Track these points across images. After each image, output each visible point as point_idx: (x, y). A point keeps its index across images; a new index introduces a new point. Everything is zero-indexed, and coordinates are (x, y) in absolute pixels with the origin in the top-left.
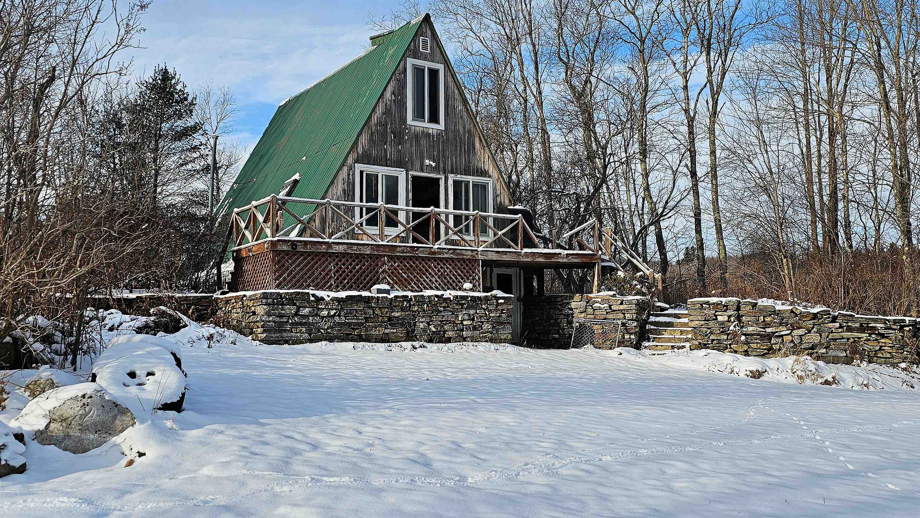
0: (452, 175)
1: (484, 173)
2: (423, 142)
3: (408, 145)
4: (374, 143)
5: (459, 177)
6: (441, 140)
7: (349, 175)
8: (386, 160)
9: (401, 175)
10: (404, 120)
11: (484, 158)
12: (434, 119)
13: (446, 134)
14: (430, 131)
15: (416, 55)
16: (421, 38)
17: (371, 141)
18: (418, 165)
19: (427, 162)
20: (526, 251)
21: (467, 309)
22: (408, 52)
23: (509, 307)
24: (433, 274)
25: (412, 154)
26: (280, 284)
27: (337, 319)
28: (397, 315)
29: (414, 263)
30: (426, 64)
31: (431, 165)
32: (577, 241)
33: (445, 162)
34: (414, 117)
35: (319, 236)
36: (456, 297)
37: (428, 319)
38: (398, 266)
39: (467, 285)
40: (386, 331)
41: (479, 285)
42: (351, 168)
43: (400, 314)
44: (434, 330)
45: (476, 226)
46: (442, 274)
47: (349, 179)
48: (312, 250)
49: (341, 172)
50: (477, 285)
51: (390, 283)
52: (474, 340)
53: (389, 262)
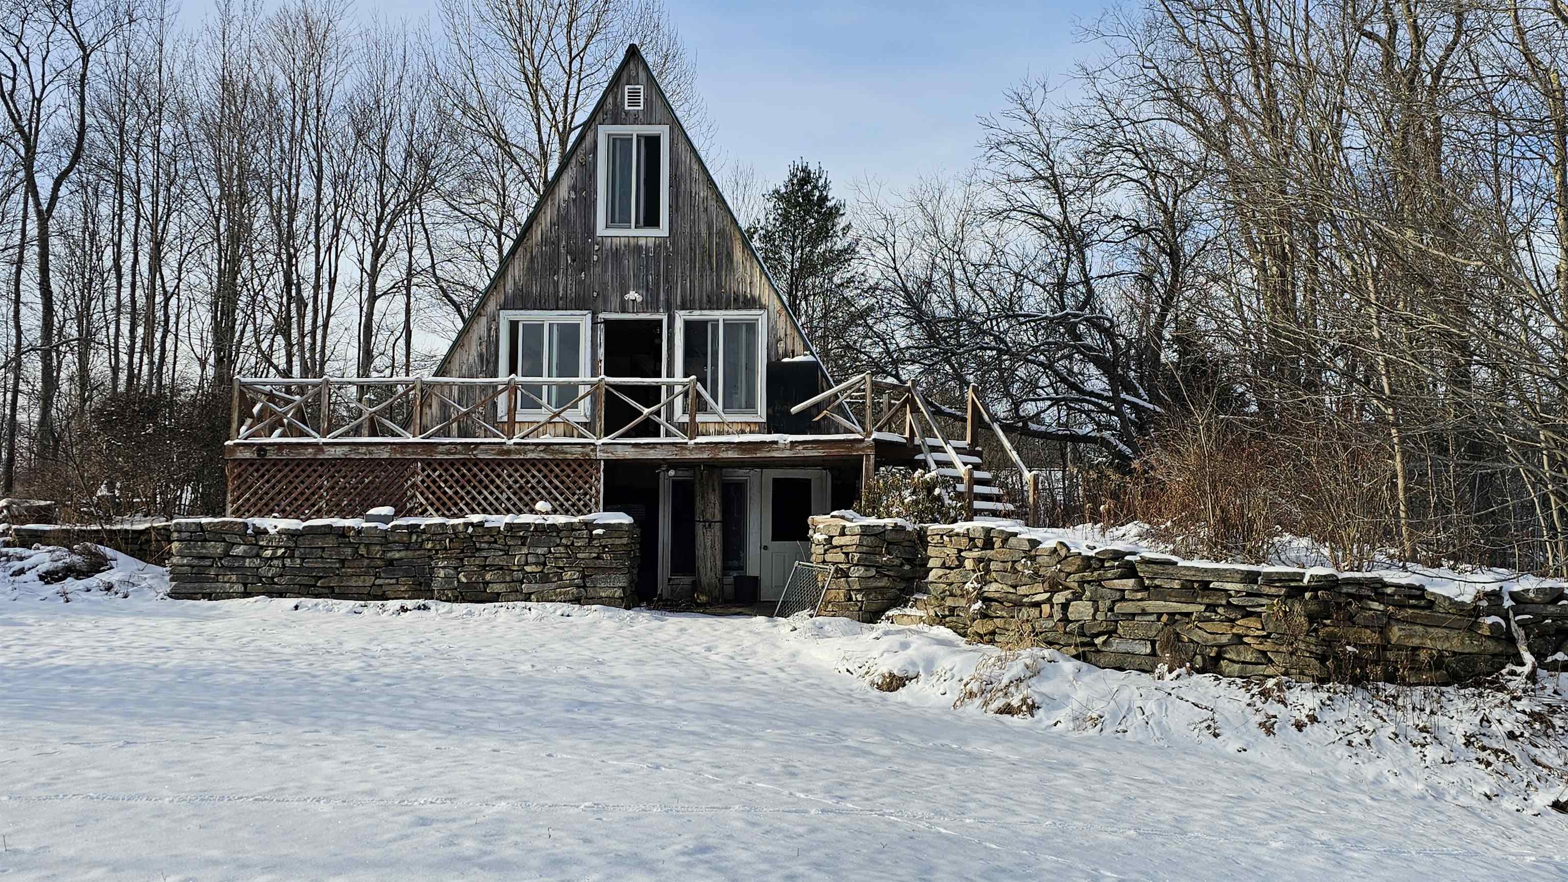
0: (683, 312)
1: (753, 303)
2: (629, 263)
3: (598, 270)
4: (535, 274)
5: (697, 315)
6: (663, 254)
7: (489, 330)
8: (557, 299)
9: (583, 319)
10: (590, 229)
11: (752, 276)
12: (652, 220)
13: (673, 244)
14: (642, 242)
15: (617, 118)
16: (627, 87)
17: (530, 270)
18: (615, 301)
19: (632, 295)
20: (700, 439)
21: (532, 545)
22: (600, 117)
23: (617, 542)
24: (504, 487)
25: (606, 284)
26: (238, 509)
27: (288, 562)
28: (397, 555)
29: (469, 470)
30: (634, 130)
31: (639, 299)
32: (825, 417)
33: (668, 293)
34: (612, 221)
35: (303, 434)
36: (510, 527)
37: (454, 563)
38: (440, 476)
39: (540, 505)
40: (378, 582)
41: (597, 504)
42: (494, 319)
43: (403, 554)
44: (464, 580)
45: (594, 403)
46: (521, 488)
47: (489, 336)
48: (291, 456)
49: (475, 326)
50: (592, 504)
51: (421, 505)
52: (543, 598)
53: (423, 470)
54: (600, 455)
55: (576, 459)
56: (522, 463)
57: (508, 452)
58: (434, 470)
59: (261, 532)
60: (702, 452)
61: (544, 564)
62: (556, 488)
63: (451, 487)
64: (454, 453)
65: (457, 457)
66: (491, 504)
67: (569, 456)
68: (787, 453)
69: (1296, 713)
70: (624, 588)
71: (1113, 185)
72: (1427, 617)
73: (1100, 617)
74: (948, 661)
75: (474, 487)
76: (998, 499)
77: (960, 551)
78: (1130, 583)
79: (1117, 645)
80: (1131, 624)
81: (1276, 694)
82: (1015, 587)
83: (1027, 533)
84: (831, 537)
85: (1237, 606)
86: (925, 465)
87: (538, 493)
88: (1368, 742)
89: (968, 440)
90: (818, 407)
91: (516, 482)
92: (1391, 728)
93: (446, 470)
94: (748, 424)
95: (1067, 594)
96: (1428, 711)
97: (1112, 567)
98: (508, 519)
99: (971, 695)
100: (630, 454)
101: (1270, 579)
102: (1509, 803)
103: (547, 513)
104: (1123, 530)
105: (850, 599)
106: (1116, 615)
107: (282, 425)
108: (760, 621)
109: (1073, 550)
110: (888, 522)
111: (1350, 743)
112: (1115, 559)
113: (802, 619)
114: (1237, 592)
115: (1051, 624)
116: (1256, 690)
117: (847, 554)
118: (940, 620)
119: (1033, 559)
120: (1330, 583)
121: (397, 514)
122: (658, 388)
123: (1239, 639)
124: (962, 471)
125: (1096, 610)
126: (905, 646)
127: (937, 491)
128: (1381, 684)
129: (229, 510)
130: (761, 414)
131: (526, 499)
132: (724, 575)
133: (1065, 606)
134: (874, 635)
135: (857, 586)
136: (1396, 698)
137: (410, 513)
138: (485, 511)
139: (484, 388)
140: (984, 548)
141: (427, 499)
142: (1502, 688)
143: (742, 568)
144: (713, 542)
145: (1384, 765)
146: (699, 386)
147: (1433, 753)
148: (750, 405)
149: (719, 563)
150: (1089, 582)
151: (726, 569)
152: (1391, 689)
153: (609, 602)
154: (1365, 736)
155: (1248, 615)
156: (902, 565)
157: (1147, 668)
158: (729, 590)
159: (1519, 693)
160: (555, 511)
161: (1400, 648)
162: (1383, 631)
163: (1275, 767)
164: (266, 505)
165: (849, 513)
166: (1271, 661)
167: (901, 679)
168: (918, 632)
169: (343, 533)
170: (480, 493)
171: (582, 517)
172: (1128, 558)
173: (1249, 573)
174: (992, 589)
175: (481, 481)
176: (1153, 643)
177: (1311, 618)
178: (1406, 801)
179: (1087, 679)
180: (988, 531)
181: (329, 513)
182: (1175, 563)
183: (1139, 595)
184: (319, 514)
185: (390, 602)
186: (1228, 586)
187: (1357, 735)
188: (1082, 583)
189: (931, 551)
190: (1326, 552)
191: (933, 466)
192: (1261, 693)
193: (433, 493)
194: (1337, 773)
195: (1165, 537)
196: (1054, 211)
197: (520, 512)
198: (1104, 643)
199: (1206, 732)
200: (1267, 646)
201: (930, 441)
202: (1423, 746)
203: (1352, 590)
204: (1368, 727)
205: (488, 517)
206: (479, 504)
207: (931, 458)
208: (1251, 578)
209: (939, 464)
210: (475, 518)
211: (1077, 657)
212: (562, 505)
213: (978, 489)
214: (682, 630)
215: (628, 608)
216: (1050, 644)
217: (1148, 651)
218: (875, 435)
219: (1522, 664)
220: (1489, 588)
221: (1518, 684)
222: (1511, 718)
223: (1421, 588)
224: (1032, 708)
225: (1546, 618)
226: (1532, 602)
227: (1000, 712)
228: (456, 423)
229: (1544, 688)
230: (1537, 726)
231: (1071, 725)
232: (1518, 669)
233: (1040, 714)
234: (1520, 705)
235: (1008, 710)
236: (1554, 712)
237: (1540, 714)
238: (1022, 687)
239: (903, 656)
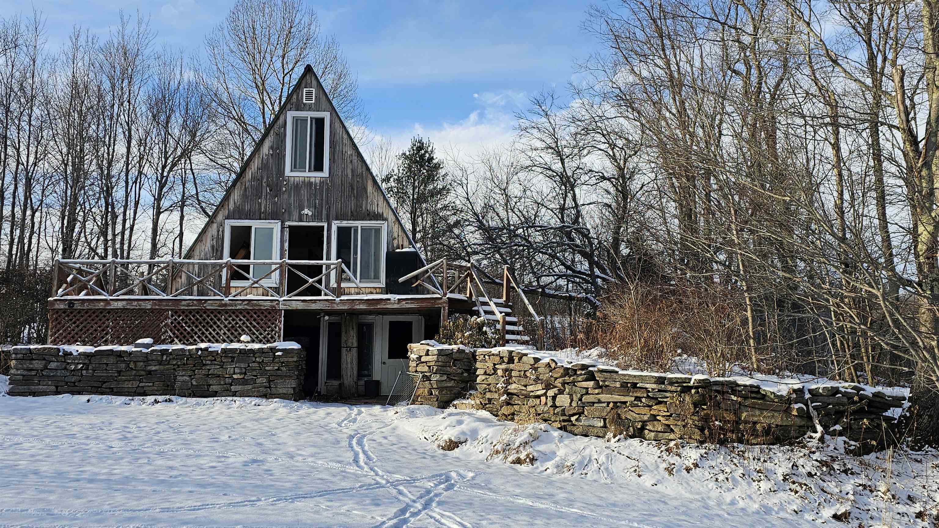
0: (336, 222)
1: (379, 217)
2: (304, 192)
4: (247, 198)
5: (345, 224)
6: (325, 187)
7: (218, 231)
8: (260, 213)
9: (276, 226)
10: (281, 172)
11: (378, 201)
12: (319, 167)
13: (331, 181)
14: (313, 180)
15: (299, 107)
16: (305, 89)
17: (244, 196)
18: (296, 215)
19: (306, 211)
20: (343, 298)
21: (238, 362)
22: (289, 106)
23: (291, 360)
24: (222, 326)
25: (290, 204)
26: (55, 340)
27: (84, 372)
28: (154, 368)
29: (201, 316)
30: (309, 114)
31: (310, 213)
32: (419, 285)
33: (329, 210)
34: (294, 167)
35: (100, 294)
36: (224, 351)
37: (190, 373)
38: (183, 319)
39: (244, 338)
40: (141, 385)
41: (279, 336)
42: (222, 225)
43: (157, 367)
44: (194, 383)
45: (281, 275)
46: (233, 327)
47: (218, 235)
48: (90, 307)
49: (210, 229)
50: (276, 337)
51: (170, 337)
52: (243, 395)
53: (172, 316)
54: (281, 307)
55: (267, 309)
56: (234, 312)
57: (225, 305)
58: (179, 316)
59: (67, 354)
60: (345, 305)
61: (245, 374)
62: (254, 327)
63: (189, 327)
64: (192, 306)
65: (193, 308)
66: (213, 337)
67: (262, 308)
68: (396, 306)
69: (686, 462)
70: (294, 388)
71: (589, 153)
72: (761, 404)
73: (574, 404)
74: (485, 432)
75: (204, 327)
76: (518, 333)
77: (495, 365)
78: (591, 384)
79: (584, 421)
80: (592, 408)
81: (675, 450)
82: (526, 386)
83: (532, 353)
84: (421, 357)
85: (653, 398)
86: (478, 314)
87: (243, 330)
88: (727, 479)
89: (504, 299)
90: (416, 278)
91: (230, 323)
92: (741, 471)
93: (186, 316)
94: (375, 288)
95: (555, 390)
96: (762, 460)
97: (581, 374)
98: (223, 346)
99: (497, 452)
100: (300, 306)
101: (672, 382)
102: (809, 517)
103: (248, 342)
104: (589, 352)
105: (431, 394)
106: (583, 403)
107: (87, 288)
108: (377, 408)
109: (559, 364)
110: (455, 347)
111: (717, 480)
112: (582, 370)
113: (402, 408)
114: (653, 389)
115: (546, 408)
116: (663, 448)
117: (429, 367)
118: (483, 407)
119: (536, 369)
120: (705, 384)
121: (155, 343)
122: (320, 267)
123: (654, 418)
124: (499, 316)
125: (572, 400)
126: (460, 422)
127: (484, 329)
128: (735, 444)
129: (49, 341)
130: (382, 284)
131: (236, 333)
132: (358, 379)
133: (554, 398)
134: (443, 416)
135: (435, 386)
136: (744, 452)
137: (163, 342)
138: (209, 341)
139: (214, 265)
140: (508, 363)
141: (174, 334)
142: (804, 447)
143: (370, 375)
144: (352, 360)
145: (736, 493)
146: (343, 266)
147: (765, 485)
148: (377, 277)
149: (355, 372)
150: (568, 383)
151: (360, 375)
152: (742, 447)
153: (283, 397)
154: (726, 475)
155: (660, 403)
156: (462, 373)
157: (601, 435)
158: (362, 389)
159: (813, 450)
160: (253, 341)
161: (746, 422)
162: (737, 413)
163: (673, 494)
164: (73, 337)
165: (432, 342)
166: (672, 431)
167: (456, 443)
168: (469, 414)
169: (120, 354)
170: (207, 330)
171: (269, 345)
172: (591, 369)
173: (660, 378)
174: (513, 388)
175: (208, 323)
176: (605, 420)
177: (695, 405)
178: (748, 515)
179: (566, 442)
180: (511, 352)
181: (112, 343)
182: (617, 372)
183: (597, 391)
184: (106, 343)
185: (148, 397)
186: (648, 386)
187: (721, 475)
188: (564, 384)
189: (478, 365)
190: (705, 365)
191: (483, 313)
192: (667, 450)
193: (178, 330)
194: (709, 498)
195: (613, 356)
196: (557, 166)
197: (232, 341)
198: (576, 420)
199: (634, 474)
200: (671, 422)
201: (481, 299)
202: (759, 481)
203: (719, 388)
204: (728, 470)
205: (211, 344)
206: (206, 337)
207: (481, 309)
208: (660, 381)
209: (486, 312)
210: (203, 345)
211: (560, 428)
212: (257, 337)
213: (508, 327)
214: (328, 414)
215: (296, 400)
216: (545, 420)
217: (602, 424)
218: (449, 295)
219: (816, 432)
220: (796, 387)
221: (814, 443)
222: (810, 464)
223: (758, 387)
224: (533, 460)
225: (829, 404)
226: (821, 395)
227: (513, 462)
228: (195, 288)
229: (828, 446)
230: (824, 469)
231: (555, 470)
232: (814, 435)
233: (537, 464)
234: (815, 457)
235: (518, 461)
236: (834, 460)
237: (826, 462)
238: (527, 447)
239: (459, 429)
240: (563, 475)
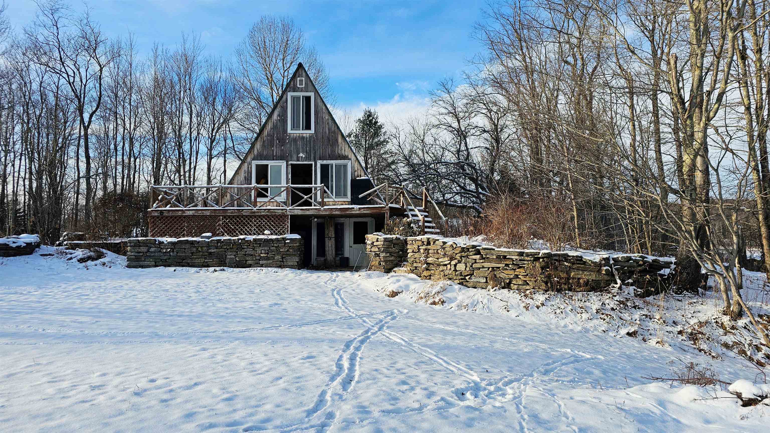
0: (319, 161)
1: (345, 158)
2: (299, 143)
3: (288, 146)
4: (265, 147)
5: (325, 162)
6: (312, 140)
7: (248, 168)
8: (273, 156)
9: (283, 164)
10: (285, 131)
11: (345, 148)
12: (308, 127)
13: (316, 136)
14: (305, 135)
15: (295, 89)
16: (298, 78)
17: (263, 146)
18: (295, 157)
19: (301, 155)
20: (325, 207)
21: (264, 246)
22: (288, 89)
23: (295, 245)
24: (253, 225)
25: (291, 151)
26: (153, 235)
27: (171, 253)
28: (213, 251)
29: (240, 219)
30: (301, 94)
31: (304, 156)
32: (372, 199)
33: (315, 154)
34: (293, 128)
35: (179, 207)
36: (255, 240)
37: (234, 253)
38: (229, 221)
39: (266, 232)
40: (206, 261)
41: (288, 231)
42: (250, 164)
43: (215, 250)
44: (238, 259)
45: (287, 194)
46: (259, 225)
47: (248, 170)
48: (174, 214)
49: (243, 167)
50: (286, 231)
51: (222, 232)
52: (267, 266)
53: (223, 219)
54: (288, 213)
55: (280, 215)
56: (259, 216)
57: (254, 212)
58: (227, 219)
59: (161, 243)
60: (326, 212)
61: (268, 253)
62: (272, 225)
63: (233, 226)
65: (235, 214)
66: (248, 232)
67: (277, 214)
68: (358, 212)
69: (537, 303)
70: (297, 262)
71: (476, 115)
72: (583, 267)
73: (468, 269)
74: (413, 286)
75: (242, 226)
76: (433, 228)
77: (419, 246)
78: (478, 257)
79: (474, 279)
80: (479, 271)
81: (530, 296)
82: (438, 259)
83: (441, 239)
84: (373, 242)
85: (516, 265)
86: (408, 217)
87: (266, 228)
88: (562, 312)
89: (424, 207)
90: (369, 195)
91: (257, 223)
92: (570, 307)
93: (231, 219)
94: (345, 202)
95: (456, 261)
96: (583, 301)
97: (472, 251)
98: (254, 237)
99: (421, 298)
100: (300, 213)
101: (528, 255)
102: (612, 334)
103: (269, 235)
104: (477, 238)
105: (380, 265)
106: (473, 268)
107: (171, 203)
108: (348, 274)
109: (458, 245)
110: (394, 236)
111: (555, 313)
112: (472, 248)
113: (363, 273)
114: (516, 259)
115: (451, 272)
116: (523, 294)
117: (379, 248)
118: (412, 271)
119: (444, 249)
120: (549, 256)
121: (213, 235)
122: (311, 189)
123: (517, 277)
124: (421, 218)
125: (466, 267)
126: (398, 281)
127: (412, 225)
128: (567, 292)
129: (150, 235)
130: (349, 199)
131: (261, 229)
132: (336, 257)
133: (455, 266)
134: (388, 277)
135: (382, 260)
136: (572, 296)
137: (218, 235)
138: (246, 234)
139: (246, 189)
140: (427, 245)
141: (224, 230)
142: (609, 293)
143: (342, 254)
144: (332, 245)
145: (567, 320)
146: (325, 188)
147: (585, 316)
148: (345, 195)
149: (334, 252)
150: (464, 257)
151: (337, 254)
152: (570, 293)
153: (291, 267)
154: (561, 310)
155: (520, 267)
156: (399, 252)
157: (484, 287)
158: (338, 262)
159: (615, 294)
160: (272, 234)
161: (573, 278)
162: (568, 273)
163: (529, 322)
164: (164, 233)
165: (380, 233)
166: (528, 284)
167: (396, 293)
168: (403, 276)
169: (192, 243)
170: (244, 228)
171: (281, 236)
172: (478, 248)
173: (520, 252)
174: (430, 260)
175: (244, 223)
176: (486, 278)
177: (542, 268)
178: (575, 333)
179: (463, 292)
180: (428, 239)
181: (187, 236)
182: (494, 249)
183: (481, 261)
184: (184, 236)
185: (211, 268)
186: (513, 257)
187: (558, 310)
188: (461, 257)
189: (409, 247)
190: (548, 245)
191: (411, 216)
192: (525, 296)
193: (227, 228)
194: (551, 324)
195: (491, 240)
196: (456, 125)
197: (259, 234)
198: (469, 278)
199: (505, 310)
200: (527, 279)
201: (410, 207)
202: (581, 313)
203: (557, 258)
204: (562, 307)
205: (247, 236)
206: (244, 232)
207: (410, 213)
208: (521, 254)
209: (413, 215)
210: (242, 237)
211: (459, 284)
212: (274, 232)
213: (426, 224)
214: (319, 277)
215: (299, 269)
216: (450, 279)
217: (485, 281)
218: (390, 205)
219: (617, 284)
220: (605, 256)
221: (615, 290)
222: (613, 303)
223: (581, 257)
224: (443, 302)
225: (625, 267)
226: (620, 261)
227: (431, 304)
228: (236, 202)
229: (624, 292)
230: (622, 306)
231: (457, 308)
232: (615, 285)
233: (445, 305)
234: (616, 298)
235: (434, 303)
236: (628, 301)
237: (623, 301)
238: (439, 295)
239: (397, 285)
240: (461, 311)
